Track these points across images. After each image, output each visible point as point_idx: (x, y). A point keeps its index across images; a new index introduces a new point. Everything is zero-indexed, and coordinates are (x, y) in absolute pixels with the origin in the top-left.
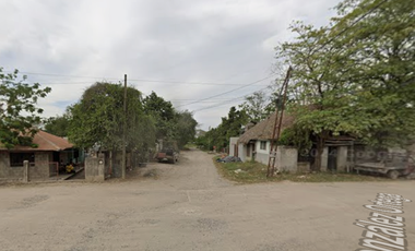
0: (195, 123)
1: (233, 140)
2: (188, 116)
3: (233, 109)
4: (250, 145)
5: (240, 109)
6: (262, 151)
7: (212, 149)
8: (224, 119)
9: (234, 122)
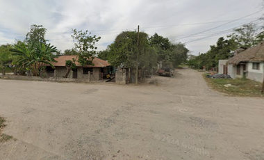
0: (187, 51)
1: (222, 62)
2: (181, 47)
3: (222, 39)
4: (241, 66)
5: (228, 39)
6: (255, 71)
7: (202, 68)
8: (212, 47)
9: (223, 49)
